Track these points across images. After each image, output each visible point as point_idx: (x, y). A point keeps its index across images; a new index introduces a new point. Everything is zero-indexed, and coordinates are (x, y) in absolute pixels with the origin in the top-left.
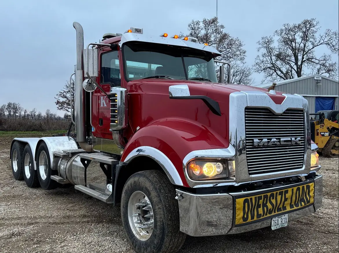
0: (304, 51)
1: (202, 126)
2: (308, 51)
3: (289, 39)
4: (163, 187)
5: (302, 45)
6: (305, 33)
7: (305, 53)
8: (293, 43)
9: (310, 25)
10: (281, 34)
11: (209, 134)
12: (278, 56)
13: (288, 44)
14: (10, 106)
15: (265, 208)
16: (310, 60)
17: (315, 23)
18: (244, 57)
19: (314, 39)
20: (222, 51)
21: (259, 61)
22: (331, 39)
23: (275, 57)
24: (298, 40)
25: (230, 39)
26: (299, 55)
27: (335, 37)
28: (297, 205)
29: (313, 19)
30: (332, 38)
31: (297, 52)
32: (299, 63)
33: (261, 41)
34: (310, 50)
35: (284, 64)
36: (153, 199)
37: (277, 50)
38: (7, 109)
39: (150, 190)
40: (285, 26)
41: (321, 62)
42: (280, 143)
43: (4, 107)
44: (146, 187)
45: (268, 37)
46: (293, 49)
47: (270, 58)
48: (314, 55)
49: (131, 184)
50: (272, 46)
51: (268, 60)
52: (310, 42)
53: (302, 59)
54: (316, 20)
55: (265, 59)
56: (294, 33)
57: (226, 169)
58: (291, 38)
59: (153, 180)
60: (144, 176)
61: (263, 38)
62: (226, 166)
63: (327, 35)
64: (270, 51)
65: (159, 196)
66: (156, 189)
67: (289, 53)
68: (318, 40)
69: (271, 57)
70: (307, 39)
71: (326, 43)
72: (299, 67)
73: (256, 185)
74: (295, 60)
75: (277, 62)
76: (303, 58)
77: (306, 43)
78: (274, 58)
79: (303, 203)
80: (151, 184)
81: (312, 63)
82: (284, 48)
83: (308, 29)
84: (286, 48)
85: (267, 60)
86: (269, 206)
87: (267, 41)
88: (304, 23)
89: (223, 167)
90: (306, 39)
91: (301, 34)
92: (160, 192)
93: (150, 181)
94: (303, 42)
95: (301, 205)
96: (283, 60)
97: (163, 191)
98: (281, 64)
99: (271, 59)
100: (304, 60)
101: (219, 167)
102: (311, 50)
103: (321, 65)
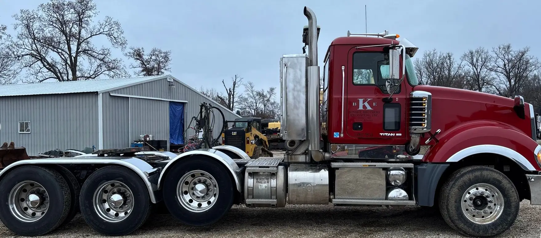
22: (111, 29)
27: (117, 27)
32: (74, 55)
33: (20, 15)
34: (86, 39)
36: (506, 186)
44: (494, 178)
48: (92, 47)
60: (487, 170)
61: (22, 12)
63: (107, 24)
65: (510, 183)
66: (505, 178)
71: (106, 33)
76: (78, 48)
93: (496, 173)
102: (89, 39)
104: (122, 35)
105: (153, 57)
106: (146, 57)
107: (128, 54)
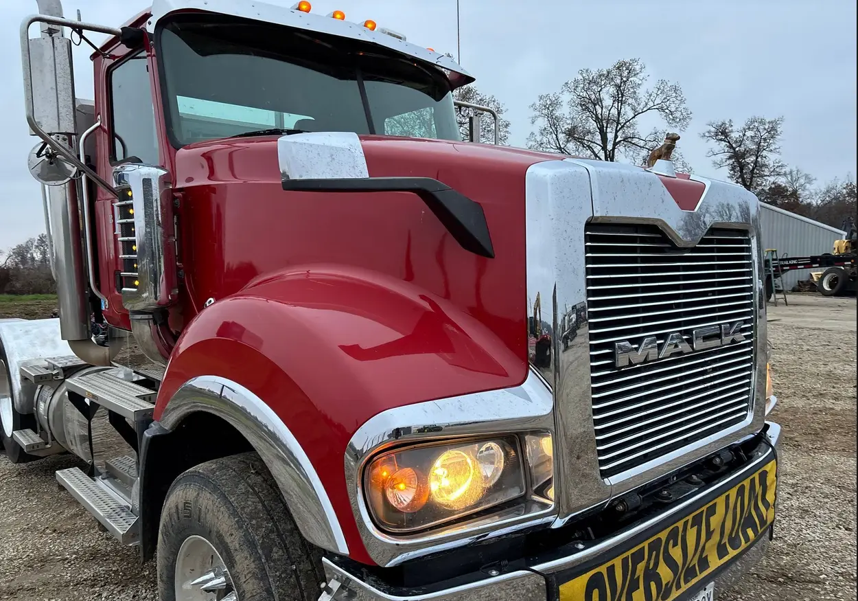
0: (618, 123)
1: (423, 297)
2: (625, 124)
3: (590, 99)
4: (279, 535)
5: (614, 111)
6: (620, 87)
7: (620, 126)
8: (597, 107)
9: (630, 72)
10: (575, 89)
11: (451, 328)
12: (571, 134)
13: (587, 108)
14: (44, 242)
15: (653, 585)
16: (630, 140)
17: (638, 68)
18: (506, 134)
19: (636, 100)
20: (464, 124)
21: (533, 143)
22: (666, 99)
23: (564, 135)
24: (608, 101)
25: (478, 99)
26: (609, 130)
27: (674, 95)
28: (734, 543)
29: (634, 60)
30: (668, 98)
31: (605, 125)
32: (610, 147)
33: (538, 103)
34: (629, 121)
35: (581, 148)
36: (244, 585)
37: (568, 122)
38: (37, 247)
39: (232, 548)
40: (582, 74)
41: (650, 144)
42: (692, 347)
43: (32, 244)
44: (218, 532)
45: (551, 95)
46: (598, 120)
47: (554, 136)
48: (636, 131)
49: (177, 507)
50: (557, 113)
51: (552, 141)
52: (629, 104)
53: (615, 140)
54: (640, 62)
55: (545, 140)
56: (600, 88)
57: (517, 466)
58: (593, 97)
59: (243, 508)
60: (215, 489)
61: (541, 98)
62: (516, 451)
63: (659, 92)
64: (554, 122)
65: (262, 576)
66: (251, 545)
67: (591, 128)
68: (643, 100)
69: (556, 135)
70: (624, 99)
71: (657, 107)
72: (610, 154)
73: (621, 508)
74: (602, 140)
75: (568, 145)
76: (616, 137)
77: (621, 108)
78: (562, 136)
79: (750, 532)
80: (237, 522)
81: (634, 147)
82: (580, 117)
83: (625, 79)
84: (584, 118)
85: (549, 142)
86: (665, 572)
87: (549, 102)
88: (618, 68)
89: (507, 454)
90: (622, 100)
91: (612, 90)
92: (269, 558)
93: (234, 513)
94: (616, 105)
95: (747, 539)
96: (580, 141)
97: (280, 553)
98: (575, 148)
99: (557, 139)
100: (617, 140)
101: (490, 460)
102: (631, 121)
103: (649, 150)
104: (683, 106)
105: (749, 134)
106: (735, 135)
107: (707, 134)
